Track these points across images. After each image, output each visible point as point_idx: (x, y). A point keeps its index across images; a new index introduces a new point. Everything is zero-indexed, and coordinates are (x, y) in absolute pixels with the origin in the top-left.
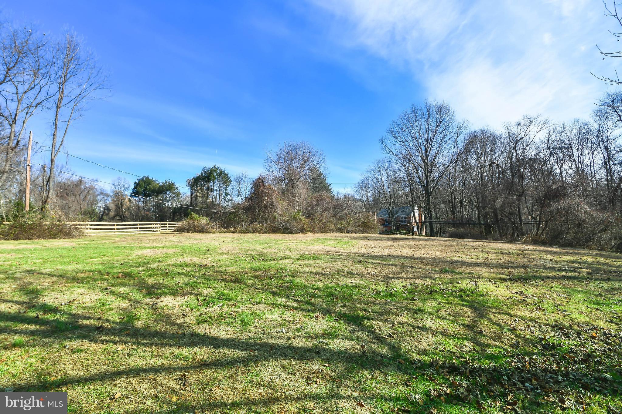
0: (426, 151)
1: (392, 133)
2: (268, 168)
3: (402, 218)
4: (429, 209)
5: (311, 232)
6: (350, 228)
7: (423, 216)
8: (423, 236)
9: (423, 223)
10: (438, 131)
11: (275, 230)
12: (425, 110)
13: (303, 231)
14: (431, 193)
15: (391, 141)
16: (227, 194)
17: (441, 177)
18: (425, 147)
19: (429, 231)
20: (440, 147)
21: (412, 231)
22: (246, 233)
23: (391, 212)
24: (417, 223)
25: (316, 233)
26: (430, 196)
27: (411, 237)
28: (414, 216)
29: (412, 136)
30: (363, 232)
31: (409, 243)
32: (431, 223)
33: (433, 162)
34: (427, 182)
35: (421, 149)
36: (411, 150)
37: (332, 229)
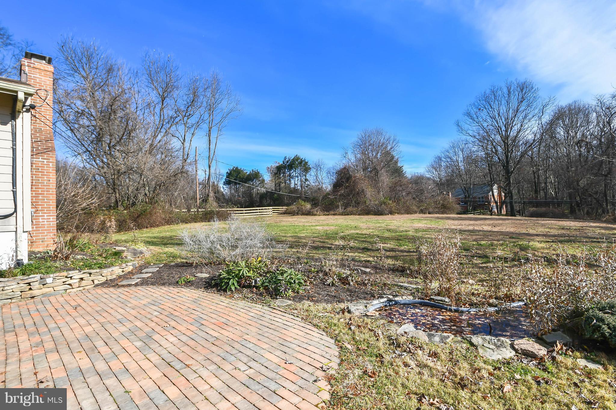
0: (506, 131)
1: (469, 115)
2: (345, 155)
3: (479, 198)
4: (509, 189)
5: (398, 213)
6: (431, 210)
7: (503, 194)
8: (503, 215)
9: (502, 203)
10: (520, 110)
11: (367, 212)
12: (505, 90)
13: (391, 213)
14: (512, 172)
15: (468, 123)
16: (306, 180)
17: (522, 156)
18: (505, 128)
19: (509, 210)
20: (522, 126)
21: (491, 211)
22: (345, 215)
23: (468, 191)
24: (496, 203)
25: (402, 214)
26: (510, 175)
27: (490, 217)
28: (493, 195)
29: (490, 116)
30: (443, 213)
31: (488, 222)
32: (511, 203)
33: (514, 141)
34: (508, 162)
35: (501, 129)
36: (489, 131)
37: (415, 211)
